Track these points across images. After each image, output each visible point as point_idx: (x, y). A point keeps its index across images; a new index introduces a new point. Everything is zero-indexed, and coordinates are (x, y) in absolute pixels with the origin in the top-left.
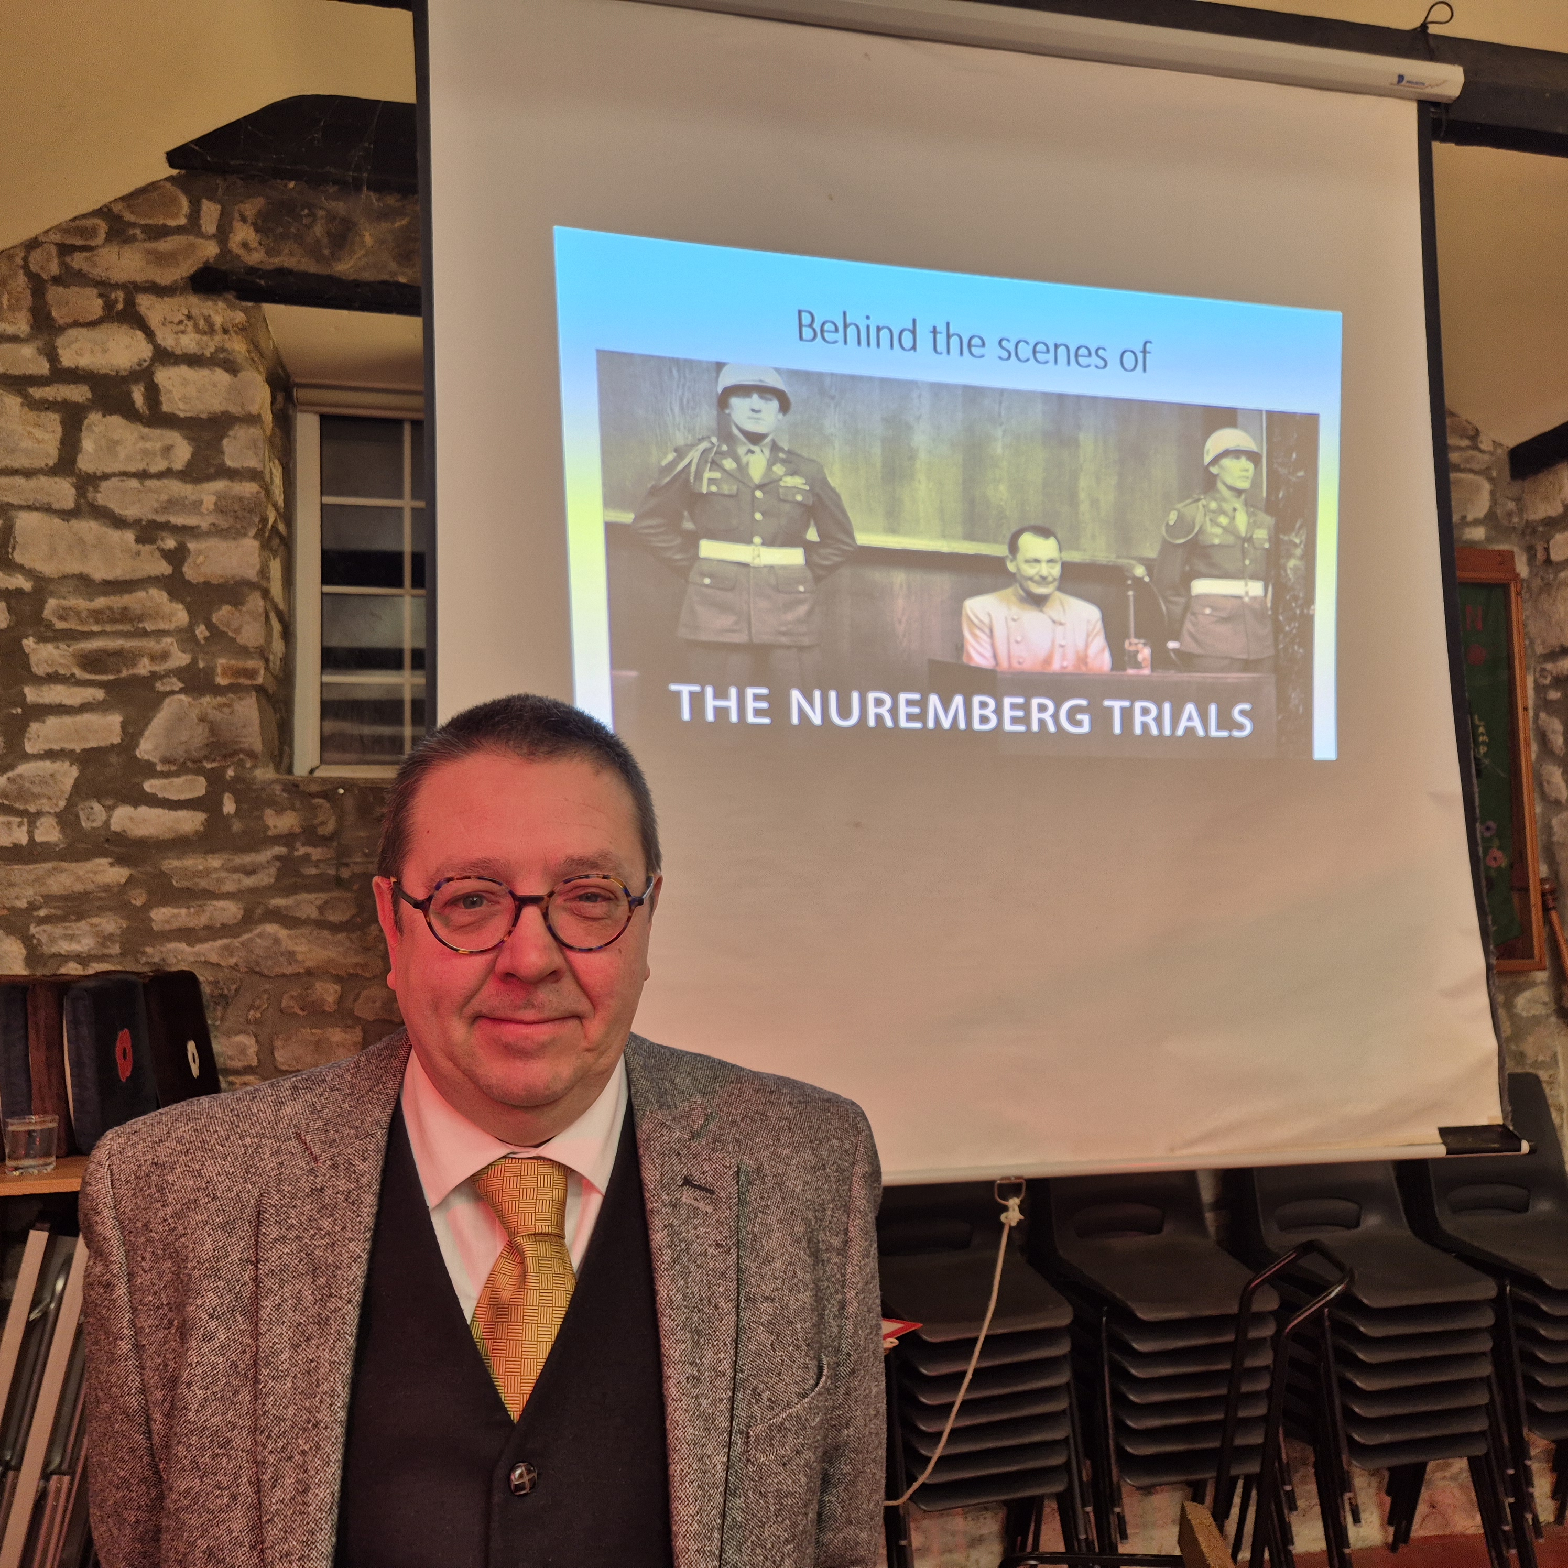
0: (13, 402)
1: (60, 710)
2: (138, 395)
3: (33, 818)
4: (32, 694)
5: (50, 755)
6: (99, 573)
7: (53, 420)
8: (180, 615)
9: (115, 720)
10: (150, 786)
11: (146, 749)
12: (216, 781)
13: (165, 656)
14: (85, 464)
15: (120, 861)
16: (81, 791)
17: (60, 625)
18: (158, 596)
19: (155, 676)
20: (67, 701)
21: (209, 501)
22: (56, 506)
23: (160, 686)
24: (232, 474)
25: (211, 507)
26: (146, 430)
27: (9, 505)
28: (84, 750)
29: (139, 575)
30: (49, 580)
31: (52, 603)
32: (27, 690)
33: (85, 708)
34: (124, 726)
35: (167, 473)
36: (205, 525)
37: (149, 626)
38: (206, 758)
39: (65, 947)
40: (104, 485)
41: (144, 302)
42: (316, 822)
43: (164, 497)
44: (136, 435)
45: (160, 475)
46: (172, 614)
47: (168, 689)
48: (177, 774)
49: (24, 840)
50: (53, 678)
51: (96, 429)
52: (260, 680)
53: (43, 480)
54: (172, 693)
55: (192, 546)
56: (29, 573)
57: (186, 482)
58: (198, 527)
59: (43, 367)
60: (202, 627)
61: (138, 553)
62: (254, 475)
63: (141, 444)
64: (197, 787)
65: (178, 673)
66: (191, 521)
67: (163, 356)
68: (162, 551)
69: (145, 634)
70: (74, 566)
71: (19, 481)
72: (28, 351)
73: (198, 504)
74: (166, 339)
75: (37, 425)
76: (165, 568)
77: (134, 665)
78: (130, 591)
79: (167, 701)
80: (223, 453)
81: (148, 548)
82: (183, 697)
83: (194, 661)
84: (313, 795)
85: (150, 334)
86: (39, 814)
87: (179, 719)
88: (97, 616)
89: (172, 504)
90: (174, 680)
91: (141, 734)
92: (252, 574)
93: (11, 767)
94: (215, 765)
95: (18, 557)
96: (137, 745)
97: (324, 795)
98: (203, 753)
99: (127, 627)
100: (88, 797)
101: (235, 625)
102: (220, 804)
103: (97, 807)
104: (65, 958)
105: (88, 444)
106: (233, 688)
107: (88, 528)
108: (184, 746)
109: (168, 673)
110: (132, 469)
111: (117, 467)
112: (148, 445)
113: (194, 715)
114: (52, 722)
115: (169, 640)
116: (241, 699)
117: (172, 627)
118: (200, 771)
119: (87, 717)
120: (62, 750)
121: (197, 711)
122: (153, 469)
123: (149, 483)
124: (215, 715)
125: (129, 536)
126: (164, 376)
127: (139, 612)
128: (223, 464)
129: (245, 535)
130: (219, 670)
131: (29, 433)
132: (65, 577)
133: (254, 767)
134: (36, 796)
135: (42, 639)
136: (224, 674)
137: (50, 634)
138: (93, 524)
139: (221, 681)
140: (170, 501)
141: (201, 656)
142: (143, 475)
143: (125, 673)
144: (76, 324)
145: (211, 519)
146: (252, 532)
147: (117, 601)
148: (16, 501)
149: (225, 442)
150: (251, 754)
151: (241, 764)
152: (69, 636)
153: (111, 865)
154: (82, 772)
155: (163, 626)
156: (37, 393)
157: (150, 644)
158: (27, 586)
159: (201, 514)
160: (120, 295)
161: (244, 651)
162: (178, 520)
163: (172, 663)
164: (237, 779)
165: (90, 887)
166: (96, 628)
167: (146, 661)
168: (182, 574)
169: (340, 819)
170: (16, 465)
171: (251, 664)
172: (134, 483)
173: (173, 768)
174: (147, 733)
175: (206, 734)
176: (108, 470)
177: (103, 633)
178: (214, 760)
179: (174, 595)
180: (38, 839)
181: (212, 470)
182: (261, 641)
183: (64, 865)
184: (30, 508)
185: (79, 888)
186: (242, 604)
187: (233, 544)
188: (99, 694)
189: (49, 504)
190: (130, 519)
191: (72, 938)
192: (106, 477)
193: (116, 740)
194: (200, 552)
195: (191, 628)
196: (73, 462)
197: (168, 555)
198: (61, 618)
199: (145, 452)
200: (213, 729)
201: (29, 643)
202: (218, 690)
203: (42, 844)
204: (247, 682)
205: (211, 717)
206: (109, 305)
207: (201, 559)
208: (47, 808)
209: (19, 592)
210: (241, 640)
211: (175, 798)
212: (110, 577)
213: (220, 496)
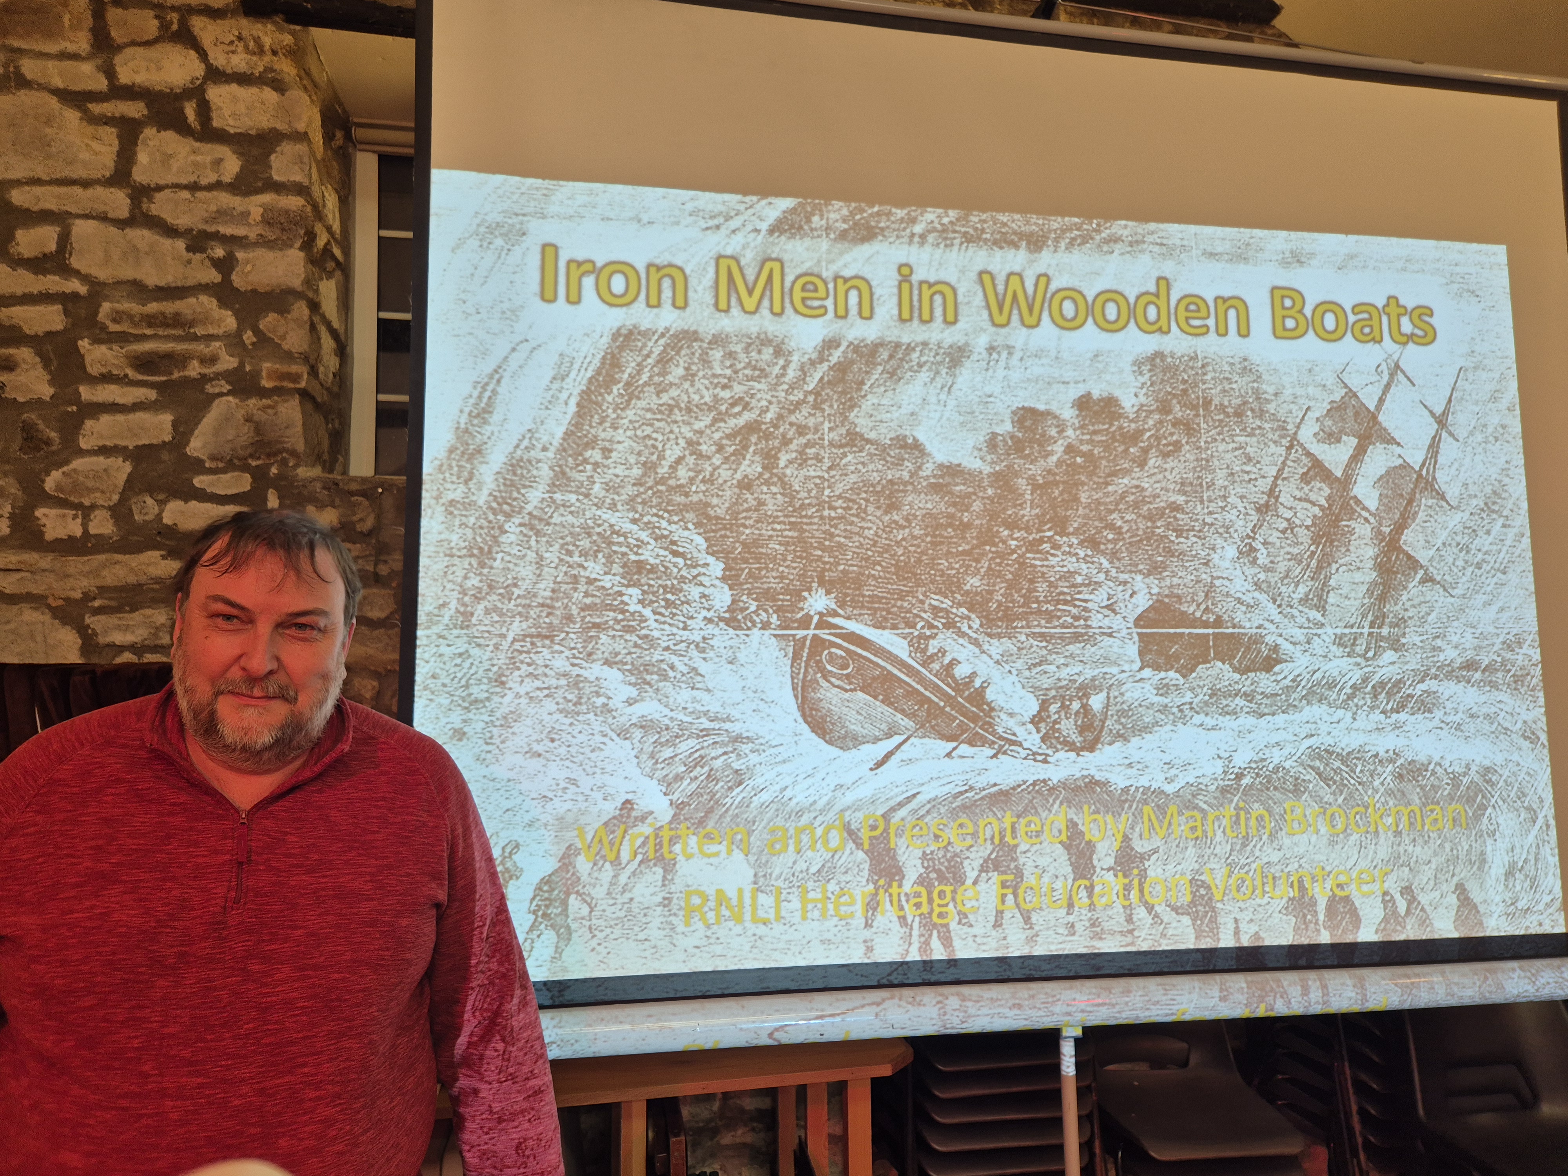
0: (72, 116)
1: (114, 408)
2: (190, 111)
3: (86, 511)
4: (86, 393)
5: (104, 451)
6: (152, 279)
7: (110, 134)
8: (229, 321)
9: (167, 418)
10: (199, 481)
11: (196, 446)
12: (260, 477)
13: (213, 360)
14: (140, 175)
15: (172, 554)
16: (131, 486)
17: (113, 327)
18: (208, 302)
19: (204, 379)
20: (120, 400)
21: (256, 213)
22: (111, 215)
23: (209, 389)
24: (279, 188)
25: (259, 218)
26: (197, 144)
27: (67, 213)
28: (136, 447)
29: (190, 282)
30: (104, 284)
31: (106, 307)
32: (82, 389)
33: (137, 407)
34: (175, 424)
35: (218, 185)
36: (252, 236)
37: (199, 331)
38: (251, 456)
39: (119, 638)
40: (159, 196)
41: (198, 24)
42: (355, 518)
43: (213, 208)
44: (187, 149)
45: (210, 188)
46: (221, 320)
47: (217, 390)
48: (223, 471)
49: (78, 532)
50: (107, 378)
51: (151, 143)
52: (303, 384)
53: (100, 190)
54: (221, 395)
55: (240, 255)
56: (85, 278)
57: (235, 195)
58: (246, 237)
59: (101, 84)
60: (249, 333)
61: (189, 262)
62: (301, 190)
63: (192, 158)
64: (242, 483)
65: (226, 375)
66: (240, 231)
67: (215, 75)
68: (211, 259)
69: (195, 338)
70: (128, 273)
71: (77, 190)
72: (87, 68)
73: (245, 215)
74: (218, 58)
75: (95, 138)
76: (214, 276)
77: (184, 367)
78: (181, 298)
79: (217, 402)
80: (270, 167)
81: (198, 256)
82: (230, 398)
83: (242, 364)
84: (352, 494)
85: (203, 55)
86: (93, 507)
87: (227, 419)
88: (151, 320)
89: (222, 214)
90: (223, 382)
91: (192, 432)
92: (296, 283)
93: (67, 462)
94: (259, 462)
95: (75, 262)
96: (187, 443)
97: (363, 494)
98: (249, 451)
99: (180, 332)
100: (141, 492)
101: (281, 331)
102: (265, 500)
103: (150, 501)
104: (121, 649)
105: (143, 157)
106: (278, 391)
107: (142, 236)
108: (230, 445)
109: (217, 376)
110: (184, 181)
111: (170, 179)
112: (199, 158)
113: (240, 415)
114: (105, 419)
115: (217, 344)
116: (285, 401)
117: (221, 332)
118: (245, 468)
119: (140, 416)
120: (116, 447)
121: (243, 412)
122: (204, 182)
123: (200, 195)
124: (259, 416)
125: (180, 244)
126: (216, 94)
127: (190, 317)
128: (271, 178)
129: (291, 246)
130: (264, 374)
131: (87, 145)
132: (119, 283)
133: (297, 466)
134: (90, 490)
135: (96, 341)
136: (269, 377)
137: (104, 336)
138: (146, 233)
139: (266, 383)
140: (218, 212)
141: (247, 360)
142: (194, 187)
143: (176, 375)
144: (134, 43)
145: (259, 230)
146: (298, 244)
147: (169, 307)
148: (73, 210)
149: (273, 157)
150: (293, 453)
151: (284, 463)
152: (123, 338)
153: (164, 557)
154: (134, 468)
155: (211, 331)
156: (96, 108)
157: (200, 347)
158: (83, 290)
159: (249, 224)
160: (174, 17)
161: (289, 356)
162: (227, 230)
163: (220, 367)
164: (280, 477)
165: (143, 579)
166: (148, 332)
167: (195, 363)
168: (230, 282)
169: (378, 518)
170: (75, 176)
171: (295, 368)
172: (185, 194)
173: (221, 465)
174: (196, 432)
175: (252, 434)
176: (162, 182)
177: (155, 337)
178: (259, 458)
179: (223, 303)
180: (93, 531)
181: (260, 184)
182: (305, 347)
183: (119, 557)
184: (87, 217)
185: (132, 579)
186: (288, 312)
187: (278, 254)
188: (152, 395)
189: (105, 213)
190: (182, 229)
191: (127, 628)
192: (159, 188)
193: (168, 438)
194: (248, 262)
195: (239, 333)
196: (129, 174)
197: (217, 264)
198: (115, 321)
199: (196, 164)
200: (258, 428)
201: (84, 344)
202: (264, 393)
203: (97, 536)
204: (291, 385)
205: (256, 418)
206: (164, 26)
207: (249, 268)
208: (101, 502)
209: (75, 295)
210: (286, 346)
211: (222, 492)
212: (162, 283)
213: (267, 209)
